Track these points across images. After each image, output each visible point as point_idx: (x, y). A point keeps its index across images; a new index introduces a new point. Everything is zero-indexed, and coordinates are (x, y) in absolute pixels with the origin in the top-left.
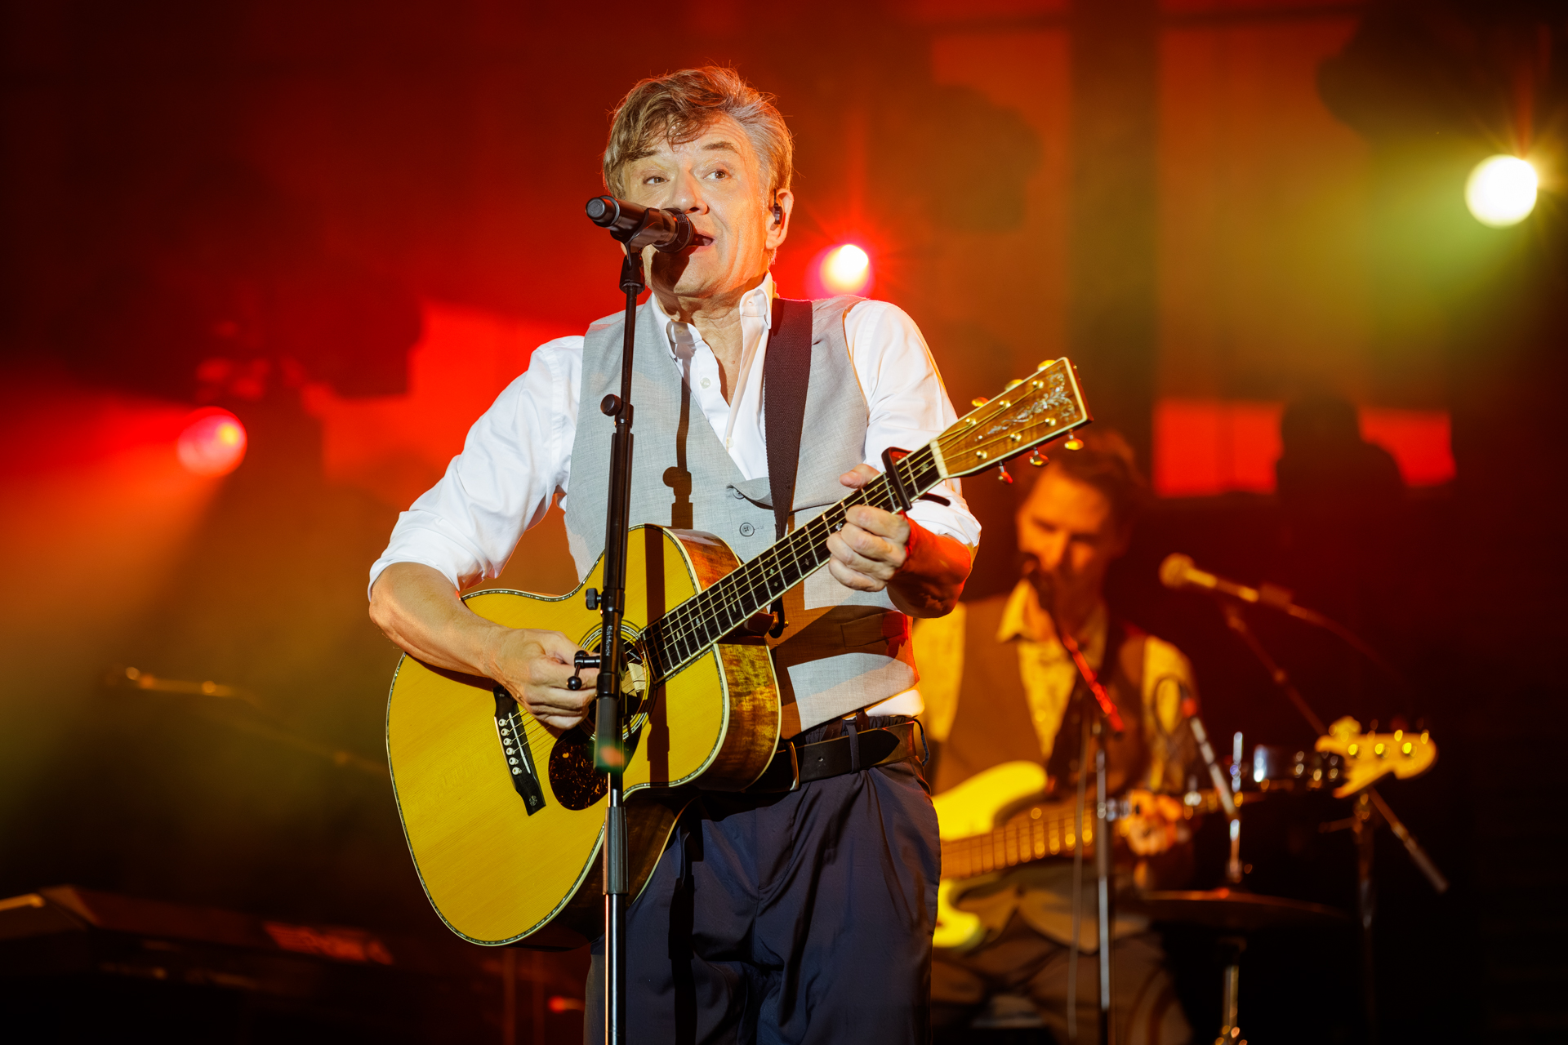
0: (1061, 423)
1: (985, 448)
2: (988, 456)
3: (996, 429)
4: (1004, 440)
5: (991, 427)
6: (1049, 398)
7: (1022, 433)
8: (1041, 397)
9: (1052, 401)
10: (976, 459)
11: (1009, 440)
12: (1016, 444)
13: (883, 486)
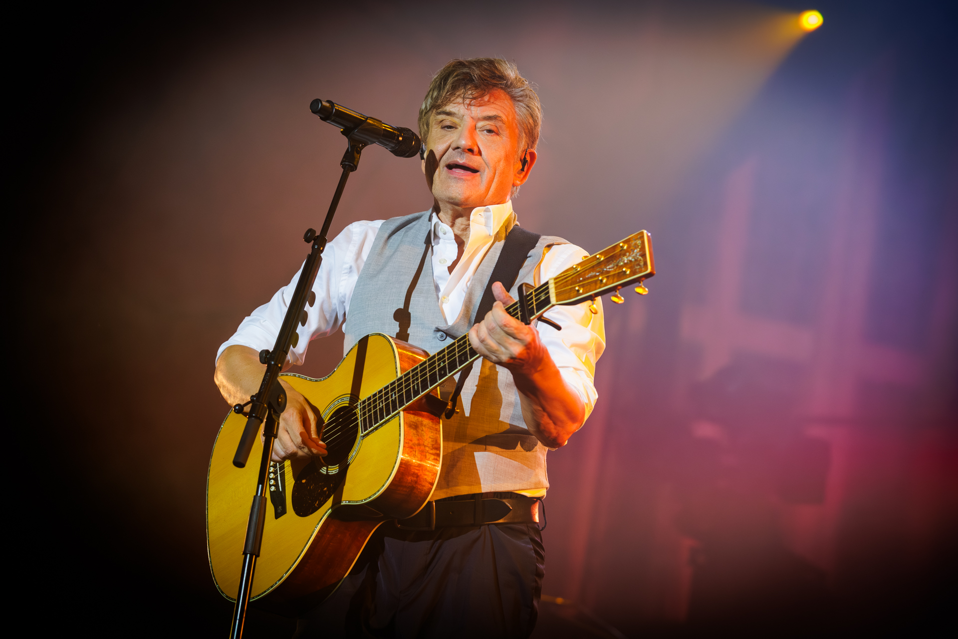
0: (633, 273)
1: (583, 286)
2: (583, 291)
3: (593, 274)
4: (596, 282)
5: (590, 272)
6: (629, 256)
7: (607, 277)
8: (624, 255)
9: (630, 258)
10: (576, 293)
11: (599, 282)
12: (603, 285)
13: (516, 309)
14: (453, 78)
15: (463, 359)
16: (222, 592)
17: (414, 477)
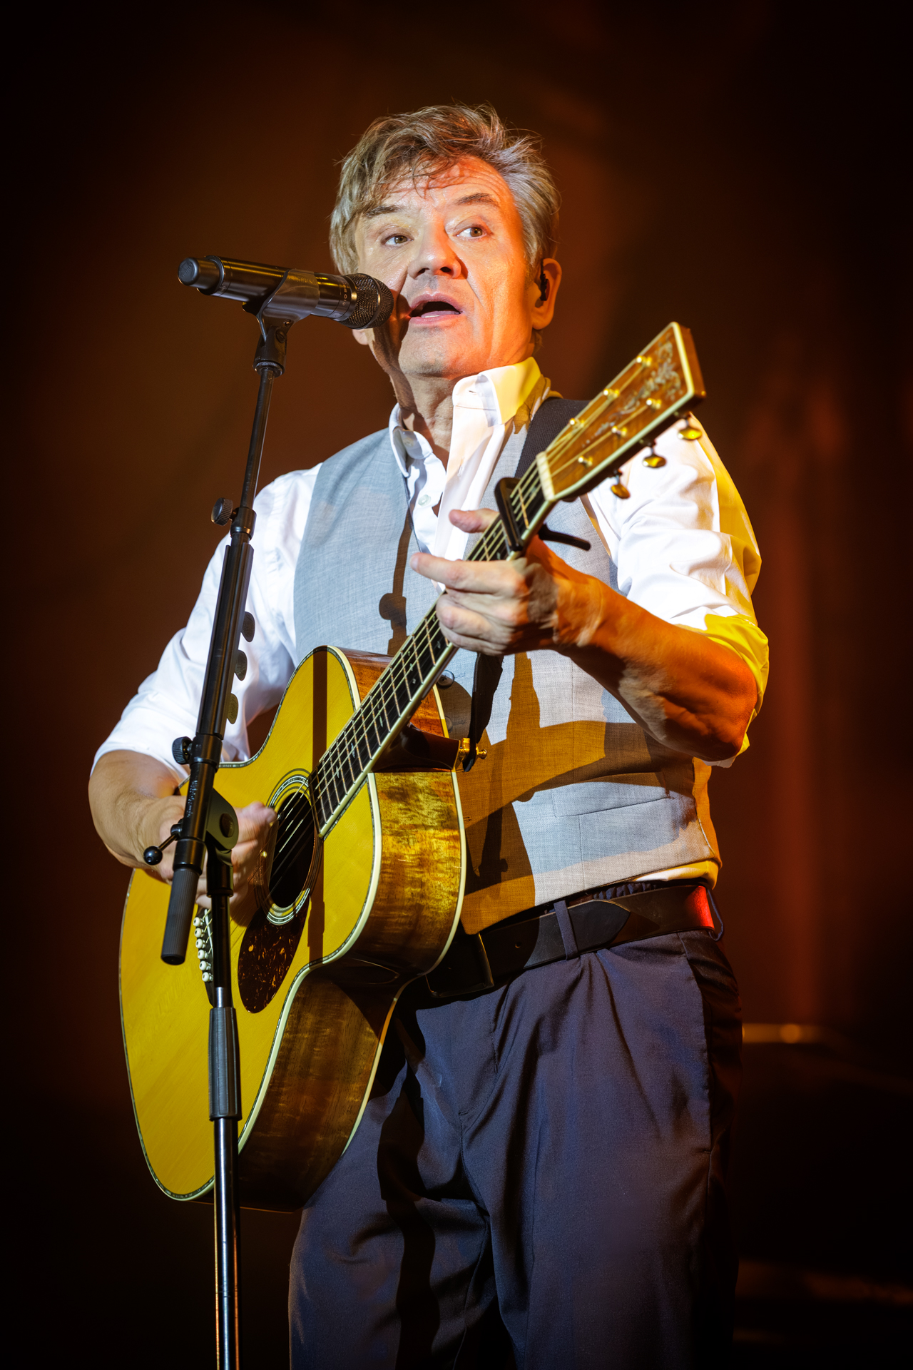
0: (667, 404)
1: (592, 453)
2: (593, 462)
3: (605, 426)
4: (610, 439)
5: (599, 426)
6: (657, 376)
7: (628, 425)
8: (649, 376)
9: (659, 380)
10: (582, 469)
11: (615, 438)
12: (622, 441)
13: (500, 528)
14: (386, 149)
15: (439, 647)
16: (165, 1189)
17: (415, 887)
